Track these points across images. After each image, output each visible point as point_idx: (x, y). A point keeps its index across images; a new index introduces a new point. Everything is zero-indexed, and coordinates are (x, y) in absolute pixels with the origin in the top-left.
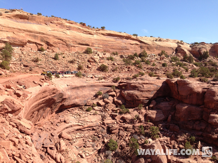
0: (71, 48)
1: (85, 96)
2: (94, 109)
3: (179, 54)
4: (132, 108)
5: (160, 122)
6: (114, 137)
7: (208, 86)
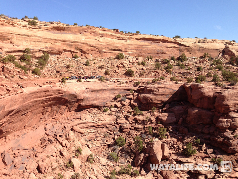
0: (103, 54)
1: (104, 99)
2: (110, 110)
3: (226, 56)
4: (146, 110)
5: (171, 124)
6: (124, 135)
7: (220, 91)
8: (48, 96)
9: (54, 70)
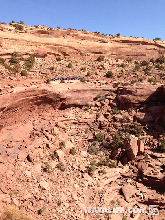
0: (85, 56)
1: (85, 98)
2: (91, 109)
4: (124, 110)
5: (148, 123)
6: (103, 132)
8: (35, 95)
9: (40, 71)
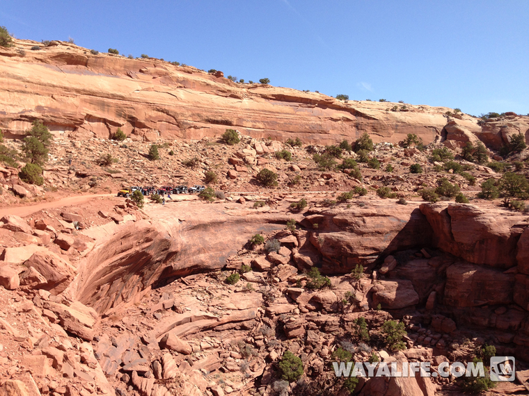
0: (187, 131)
1: (222, 247)
2: (244, 278)
3: (451, 141)
4: (338, 275)
5: (409, 309)
6: (294, 347)
7: (524, 221)
8: (123, 251)
9: (70, 169)
